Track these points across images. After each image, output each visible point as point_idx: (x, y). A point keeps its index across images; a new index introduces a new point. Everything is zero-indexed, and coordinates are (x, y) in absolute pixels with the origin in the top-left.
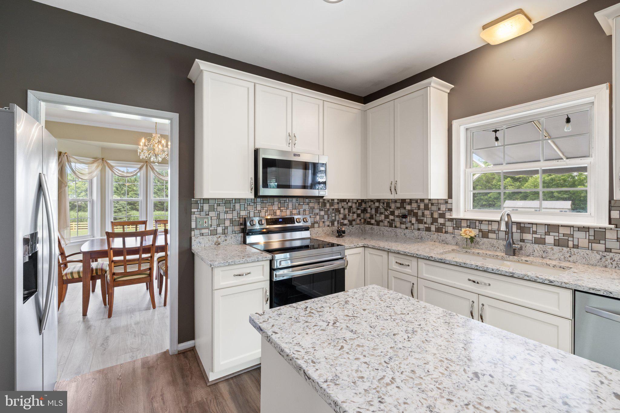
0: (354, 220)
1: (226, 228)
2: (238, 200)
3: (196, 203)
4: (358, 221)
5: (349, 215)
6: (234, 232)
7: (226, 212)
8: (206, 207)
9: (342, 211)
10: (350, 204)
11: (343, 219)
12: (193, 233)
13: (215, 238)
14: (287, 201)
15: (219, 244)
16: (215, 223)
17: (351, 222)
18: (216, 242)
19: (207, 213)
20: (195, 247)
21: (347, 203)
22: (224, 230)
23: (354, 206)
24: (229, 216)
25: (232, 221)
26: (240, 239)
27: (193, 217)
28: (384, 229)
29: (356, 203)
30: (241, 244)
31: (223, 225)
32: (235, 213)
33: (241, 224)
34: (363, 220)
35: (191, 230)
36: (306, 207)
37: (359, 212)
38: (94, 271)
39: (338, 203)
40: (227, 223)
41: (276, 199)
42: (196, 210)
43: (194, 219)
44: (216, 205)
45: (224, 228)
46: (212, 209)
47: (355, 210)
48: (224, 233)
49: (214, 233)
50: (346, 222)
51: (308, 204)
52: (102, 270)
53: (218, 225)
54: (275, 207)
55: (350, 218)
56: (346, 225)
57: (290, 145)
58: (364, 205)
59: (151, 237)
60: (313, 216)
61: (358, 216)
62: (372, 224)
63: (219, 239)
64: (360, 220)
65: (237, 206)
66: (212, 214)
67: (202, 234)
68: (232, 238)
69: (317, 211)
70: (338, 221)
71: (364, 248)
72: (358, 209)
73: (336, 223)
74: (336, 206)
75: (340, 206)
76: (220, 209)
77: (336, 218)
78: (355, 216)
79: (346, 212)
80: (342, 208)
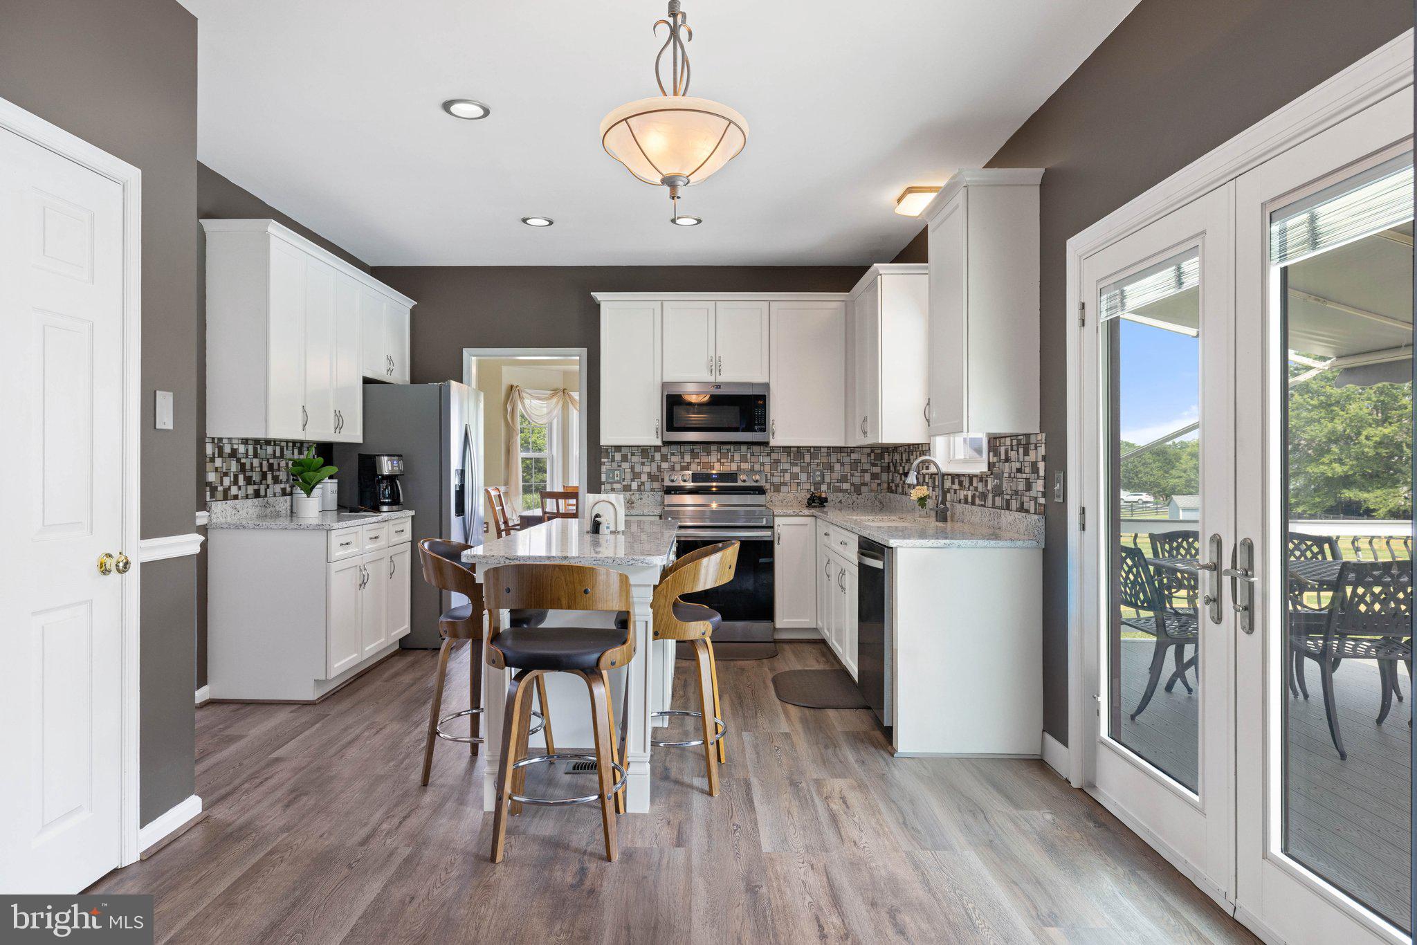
0: (866, 485)
1: (643, 483)
2: (658, 448)
3: (607, 451)
4: (874, 486)
5: (852, 475)
6: (653, 490)
7: (643, 464)
8: (618, 456)
9: (837, 467)
10: (854, 456)
11: (840, 481)
12: (603, 486)
13: (628, 496)
14: (732, 450)
15: (633, 503)
16: (629, 476)
17: (857, 489)
18: (629, 500)
19: (619, 464)
22: (639, 487)
23: (864, 459)
24: (647, 469)
25: (650, 475)
26: (657, 499)
27: (604, 468)
29: (869, 455)
30: (660, 505)
31: (639, 480)
33: (662, 480)
34: (885, 486)
35: (601, 483)
37: (877, 470)
39: (829, 454)
40: (644, 478)
42: (606, 460)
43: (605, 470)
44: (629, 454)
45: (640, 483)
46: (625, 459)
47: (867, 466)
48: (639, 489)
49: (627, 488)
50: (846, 486)
53: (633, 480)
54: (713, 458)
55: (857, 480)
56: (846, 491)
58: (887, 458)
60: (779, 474)
61: (875, 476)
63: (633, 497)
64: (879, 485)
65: (657, 456)
66: (625, 465)
67: (613, 490)
68: (648, 496)
69: (787, 466)
70: (829, 485)
71: (813, 519)
72: (873, 465)
73: (824, 488)
74: (824, 460)
75: (834, 458)
76: (636, 459)
77: (823, 479)
78: (867, 477)
79: (847, 468)
80: (838, 461)
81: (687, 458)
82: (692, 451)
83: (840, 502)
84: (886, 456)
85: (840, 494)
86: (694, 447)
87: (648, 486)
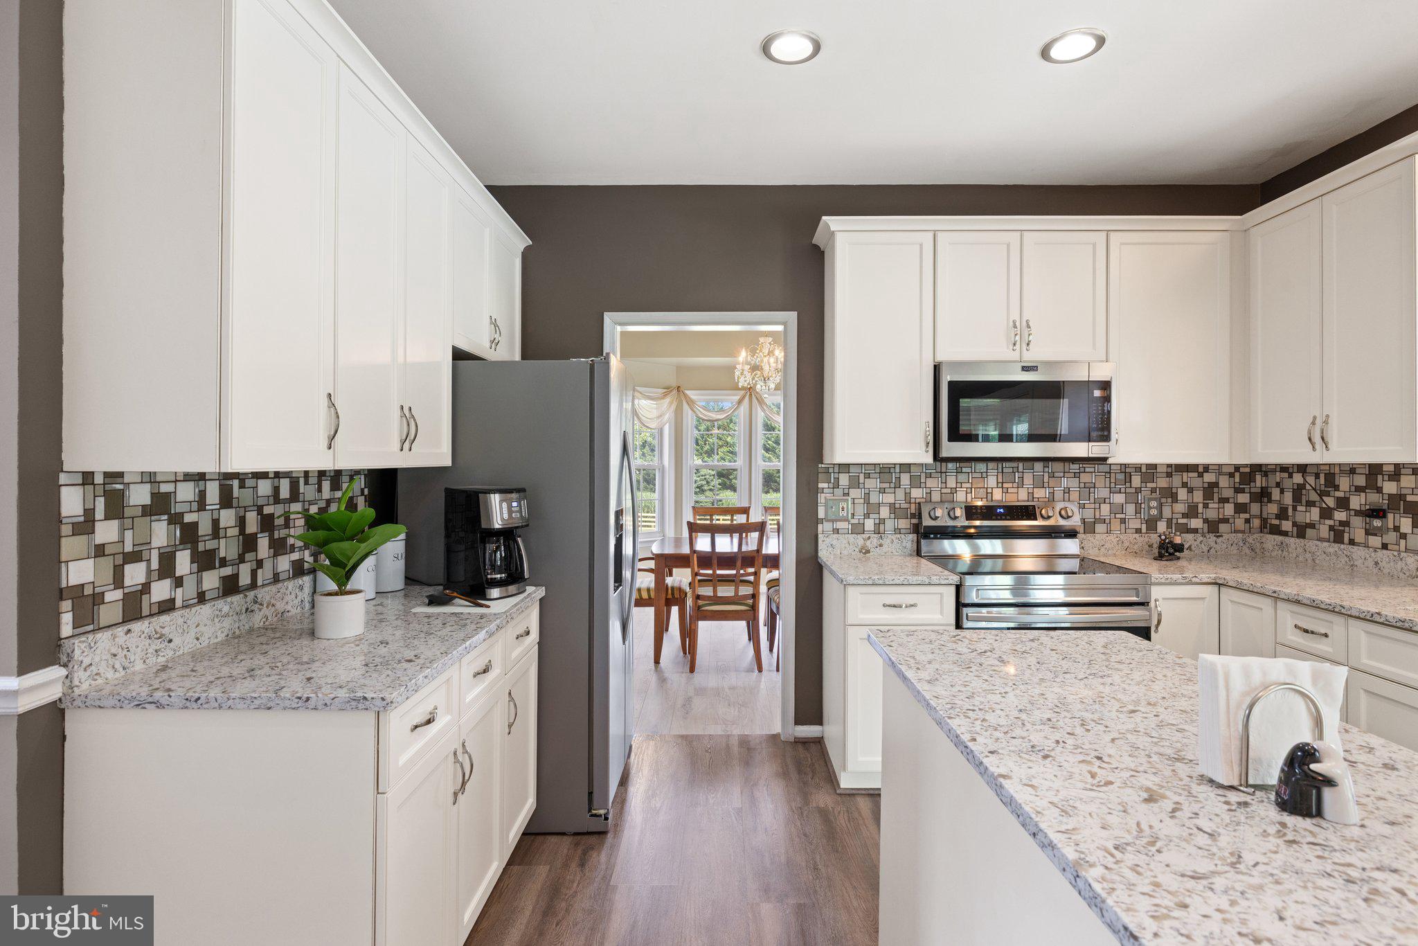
0: (1226, 521)
1: (882, 521)
2: (906, 467)
3: (827, 472)
4: (1240, 522)
5: (1206, 506)
6: (897, 531)
7: (883, 491)
8: (844, 480)
9: (1182, 494)
10: (1208, 479)
11: (1185, 516)
12: (820, 526)
13: (859, 540)
14: (1020, 471)
15: (867, 551)
16: (860, 510)
17: (1214, 528)
18: (862, 548)
19: (846, 491)
20: (824, 554)
22: (877, 526)
23: (1223, 483)
24: (889, 498)
25: (893, 508)
26: (909, 546)
27: (822, 498)
28: (1317, 547)
29: (1231, 477)
30: (911, 555)
31: (877, 516)
33: (912, 516)
34: (1256, 523)
35: (817, 521)
36: (1073, 484)
37: (1243, 498)
39: (1169, 476)
40: (885, 512)
42: (825, 485)
43: (823, 501)
44: (862, 476)
45: (878, 521)
46: (854, 483)
47: (1228, 493)
48: (877, 531)
49: (858, 529)
50: (1195, 523)
51: (1077, 475)
53: (867, 516)
54: (992, 482)
55: (1212, 514)
56: (1195, 531)
58: (1259, 482)
60: (1093, 506)
61: (1241, 508)
63: (868, 543)
64: (1247, 521)
65: (904, 479)
66: (855, 493)
67: (836, 531)
68: (892, 542)
69: (1104, 493)
70: (1169, 522)
72: (1238, 491)
73: (1162, 526)
74: (1162, 484)
75: (1177, 482)
76: (872, 483)
77: (1161, 512)
78: (1229, 509)
79: (1198, 497)
80: (1184, 486)
81: (951, 482)
82: (959, 471)
83: (1190, 548)
84: (1258, 480)
85: (1188, 537)
86: (964, 465)
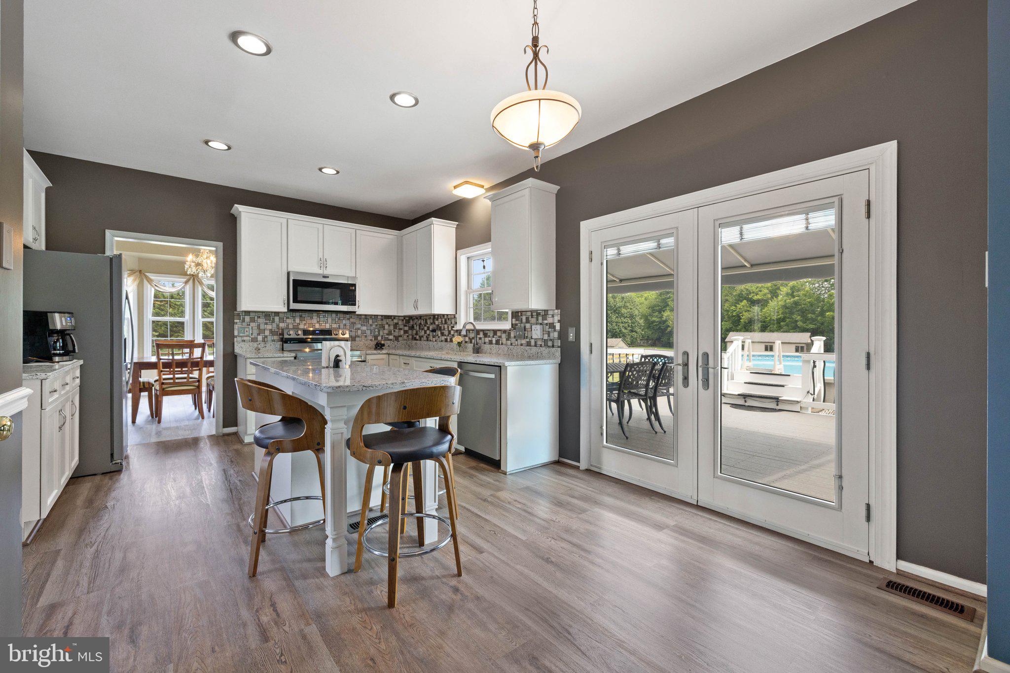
0: (401, 336)
1: (266, 337)
2: (277, 314)
3: (238, 315)
4: (405, 337)
5: (394, 331)
6: (273, 341)
7: (266, 324)
8: (247, 319)
9: (386, 327)
10: (395, 321)
11: (387, 334)
12: (235, 339)
13: (255, 345)
14: (327, 316)
15: (260, 349)
16: (256, 332)
17: (397, 338)
18: (257, 348)
19: (248, 324)
20: (237, 350)
21: (393, 320)
23: (400, 323)
24: (269, 327)
25: (271, 331)
26: (279, 347)
27: (236, 327)
28: (424, 343)
29: (403, 320)
30: (280, 350)
31: (264, 334)
32: (274, 325)
33: (280, 334)
34: (411, 337)
35: (234, 337)
36: (347, 322)
37: (406, 328)
38: (142, 384)
39: (382, 320)
40: (267, 333)
41: (315, 314)
42: (238, 321)
43: (237, 328)
44: (256, 317)
45: (264, 337)
46: (253, 320)
47: (401, 327)
48: (264, 340)
49: (254, 340)
50: (391, 337)
51: (349, 319)
52: (149, 383)
53: (259, 334)
54: (314, 321)
55: (396, 334)
56: (391, 340)
57: (322, 268)
58: (411, 323)
59: (200, 349)
60: (354, 331)
61: (406, 332)
62: (417, 340)
63: (259, 346)
64: (408, 336)
65: (277, 319)
66: (252, 324)
67: (244, 341)
68: (271, 345)
69: (359, 326)
70: (382, 336)
71: (388, 355)
72: (405, 326)
73: (379, 338)
74: (380, 323)
75: (384, 322)
76: (260, 320)
77: (379, 333)
78: (402, 332)
79: (392, 328)
80: (387, 323)
81: (297, 321)
82: (301, 316)
83: (389, 346)
84: (411, 321)
85: (389, 342)
86: (303, 314)
87: (270, 338)
